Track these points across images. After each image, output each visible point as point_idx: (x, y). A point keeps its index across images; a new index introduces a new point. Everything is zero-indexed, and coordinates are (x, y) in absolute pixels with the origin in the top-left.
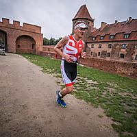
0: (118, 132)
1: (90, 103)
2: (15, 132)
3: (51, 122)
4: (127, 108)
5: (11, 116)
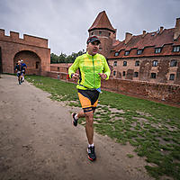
0: (153, 176)
1: (115, 139)
4: (164, 144)
5: (10, 161)
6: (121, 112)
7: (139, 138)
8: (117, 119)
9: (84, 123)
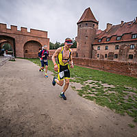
1: (115, 110)
5: (34, 126)
6: (112, 86)
7: (134, 109)
8: (110, 92)
9: (84, 96)
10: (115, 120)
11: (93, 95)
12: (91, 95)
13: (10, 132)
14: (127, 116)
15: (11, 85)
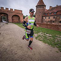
1: (51, 45)
2: (20, 59)
3: (35, 54)
5: (17, 51)
9: (38, 39)
10: (50, 49)
11: (42, 39)
12: (41, 39)
13: (7, 53)
14: (56, 48)
15: (7, 34)
